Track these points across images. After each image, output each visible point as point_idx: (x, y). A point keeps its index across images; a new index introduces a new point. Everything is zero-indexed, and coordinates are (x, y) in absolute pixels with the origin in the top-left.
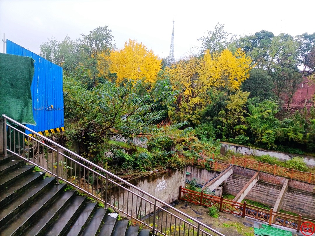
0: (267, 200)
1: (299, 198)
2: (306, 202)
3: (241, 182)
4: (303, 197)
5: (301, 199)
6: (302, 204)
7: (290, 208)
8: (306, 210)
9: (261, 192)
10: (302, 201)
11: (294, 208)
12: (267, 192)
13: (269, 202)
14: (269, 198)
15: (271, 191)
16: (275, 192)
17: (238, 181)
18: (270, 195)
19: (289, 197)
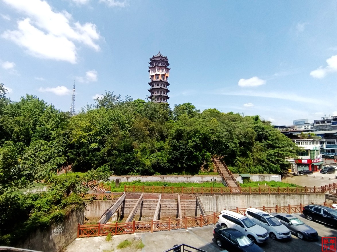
0: (150, 213)
1: (168, 205)
2: (172, 207)
3: (132, 204)
4: (170, 204)
5: (169, 205)
6: (170, 208)
7: (164, 214)
8: (173, 212)
9: (145, 208)
10: (170, 207)
11: (167, 213)
12: (149, 207)
13: (151, 214)
14: (151, 211)
15: (152, 205)
16: (154, 205)
17: (130, 204)
18: (151, 208)
19: (163, 206)
